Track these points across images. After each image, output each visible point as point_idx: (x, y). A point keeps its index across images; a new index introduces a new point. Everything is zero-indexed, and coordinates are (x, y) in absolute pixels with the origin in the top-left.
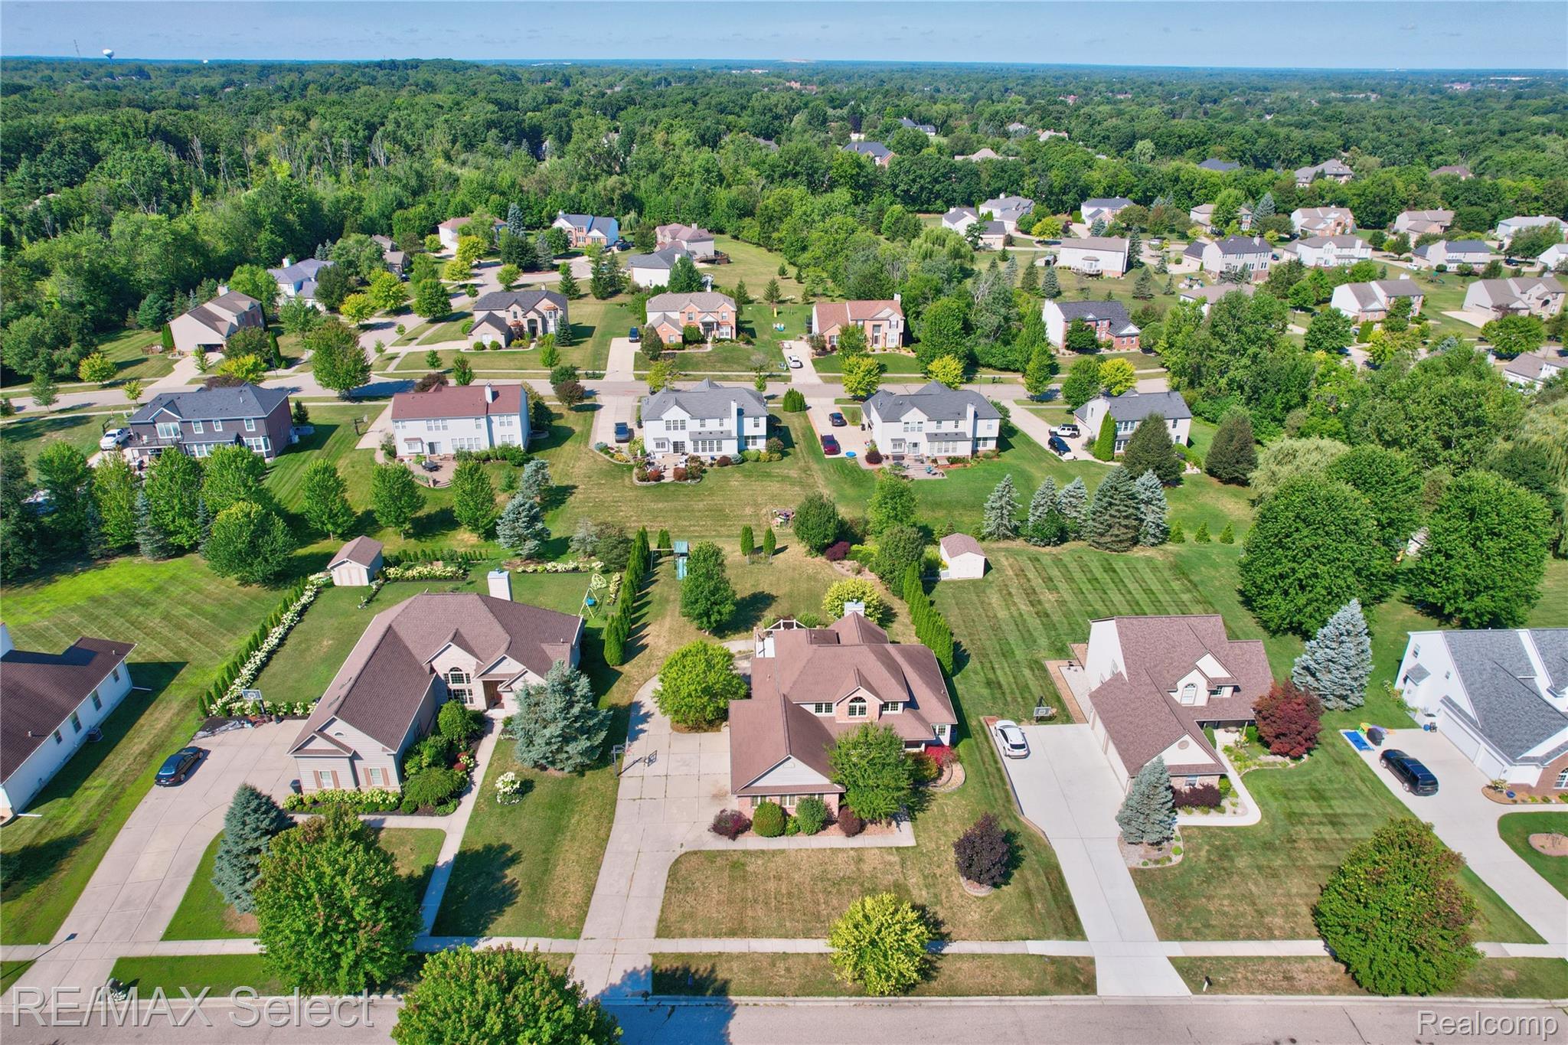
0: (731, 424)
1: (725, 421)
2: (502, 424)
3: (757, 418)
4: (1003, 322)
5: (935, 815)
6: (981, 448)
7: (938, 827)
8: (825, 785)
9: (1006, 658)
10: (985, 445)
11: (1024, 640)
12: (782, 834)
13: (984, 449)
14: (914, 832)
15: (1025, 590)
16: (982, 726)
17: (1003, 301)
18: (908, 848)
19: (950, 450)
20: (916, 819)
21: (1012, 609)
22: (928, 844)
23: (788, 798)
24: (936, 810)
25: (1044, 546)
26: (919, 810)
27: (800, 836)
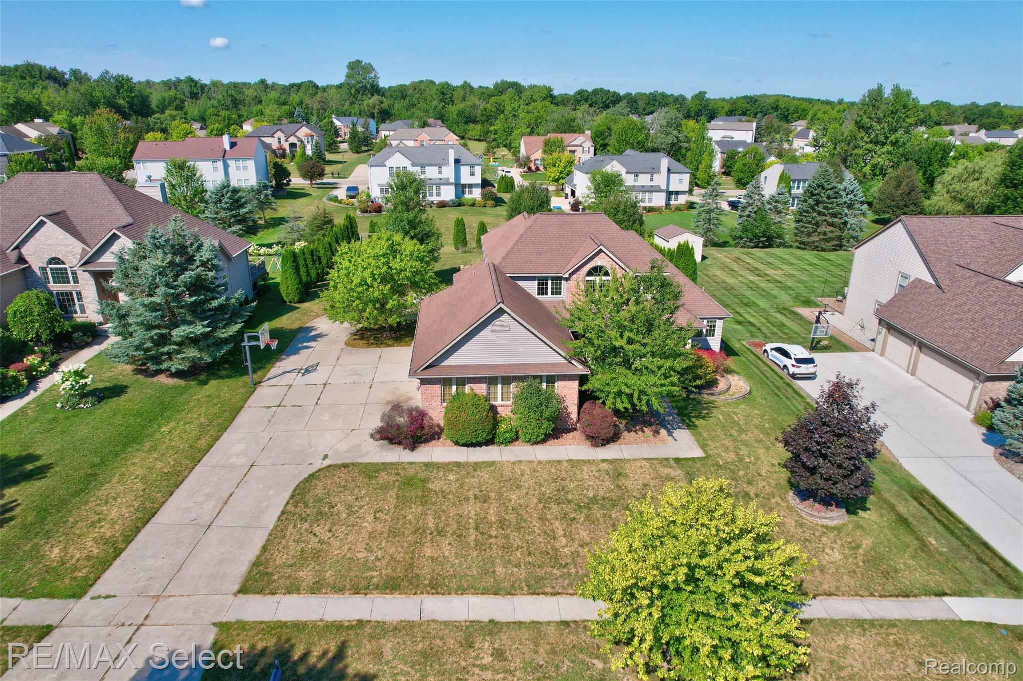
0: (448, 172)
1: (444, 169)
2: (238, 168)
3: (472, 166)
4: (676, 141)
5: (722, 423)
6: (673, 202)
7: (732, 435)
8: (557, 364)
9: (749, 307)
10: (676, 199)
11: (763, 296)
12: (489, 442)
13: (676, 203)
14: (698, 440)
15: (747, 269)
16: (748, 349)
17: (675, 125)
18: (693, 459)
19: (647, 201)
20: (696, 426)
21: (740, 278)
22: (723, 454)
23: (499, 386)
24: (721, 417)
25: (752, 248)
26: (697, 417)
27: (519, 445)
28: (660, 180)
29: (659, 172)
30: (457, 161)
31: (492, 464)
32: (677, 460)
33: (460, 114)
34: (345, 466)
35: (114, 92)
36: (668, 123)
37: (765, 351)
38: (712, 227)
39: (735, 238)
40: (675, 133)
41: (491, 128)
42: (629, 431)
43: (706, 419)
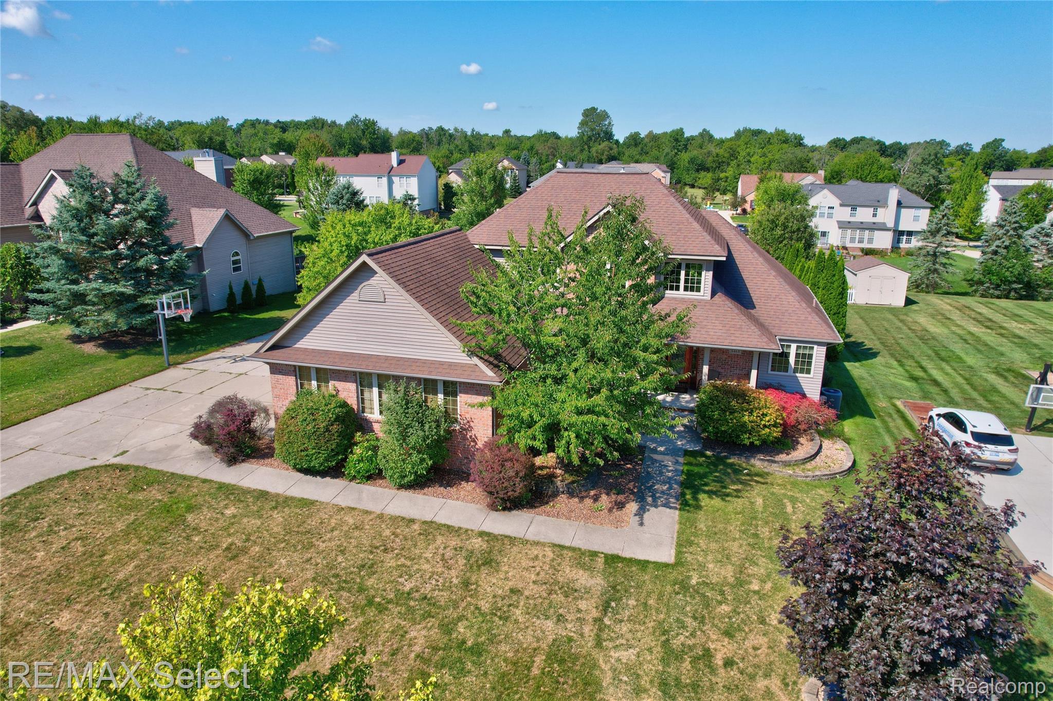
2: (402, 185)
4: (932, 181)
6: (903, 245)
7: (756, 535)
8: (456, 364)
9: (947, 362)
10: (908, 241)
11: (979, 351)
12: (335, 471)
13: (907, 246)
14: (680, 533)
15: (974, 319)
16: (898, 411)
17: (933, 162)
18: (644, 565)
19: (866, 240)
20: (698, 507)
21: (954, 328)
22: (711, 566)
23: (375, 390)
24: (759, 501)
25: (998, 297)
26: (710, 493)
27: (380, 486)
28: (886, 216)
29: (885, 205)
31: (309, 503)
32: (614, 558)
33: (692, 161)
34: (124, 468)
36: (924, 160)
37: (931, 418)
38: (937, 266)
39: (972, 283)
40: (933, 172)
41: (722, 175)
42: (571, 494)
43: (728, 499)
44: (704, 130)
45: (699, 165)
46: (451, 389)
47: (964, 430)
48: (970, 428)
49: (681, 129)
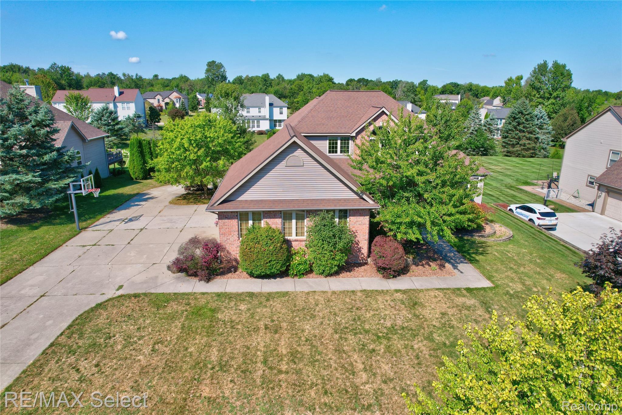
0: (265, 112)
1: (262, 109)
2: (123, 108)
3: (281, 108)
4: (413, 100)
5: (500, 259)
7: (512, 268)
8: (348, 200)
12: (284, 274)
14: (483, 272)
17: (412, 91)
18: (484, 289)
20: (477, 260)
22: (510, 284)
23: (294, 221)
24: (496, 253)
26: (475, 254)
27: (313, 277)
30: (271, 105)
31: (286, 294)
32: (469, 290)
34: (136, 296)
35: (59, 77)
37: (510, 210)
40: (413, 95)
41: (295, 100)
42: (417, 265)
43: (484, 255)
44: (279, 75)
45: (280, 95)
46: (344, 214)
47: (535, 212)
48: (537, 211)
49: (268, 74)
